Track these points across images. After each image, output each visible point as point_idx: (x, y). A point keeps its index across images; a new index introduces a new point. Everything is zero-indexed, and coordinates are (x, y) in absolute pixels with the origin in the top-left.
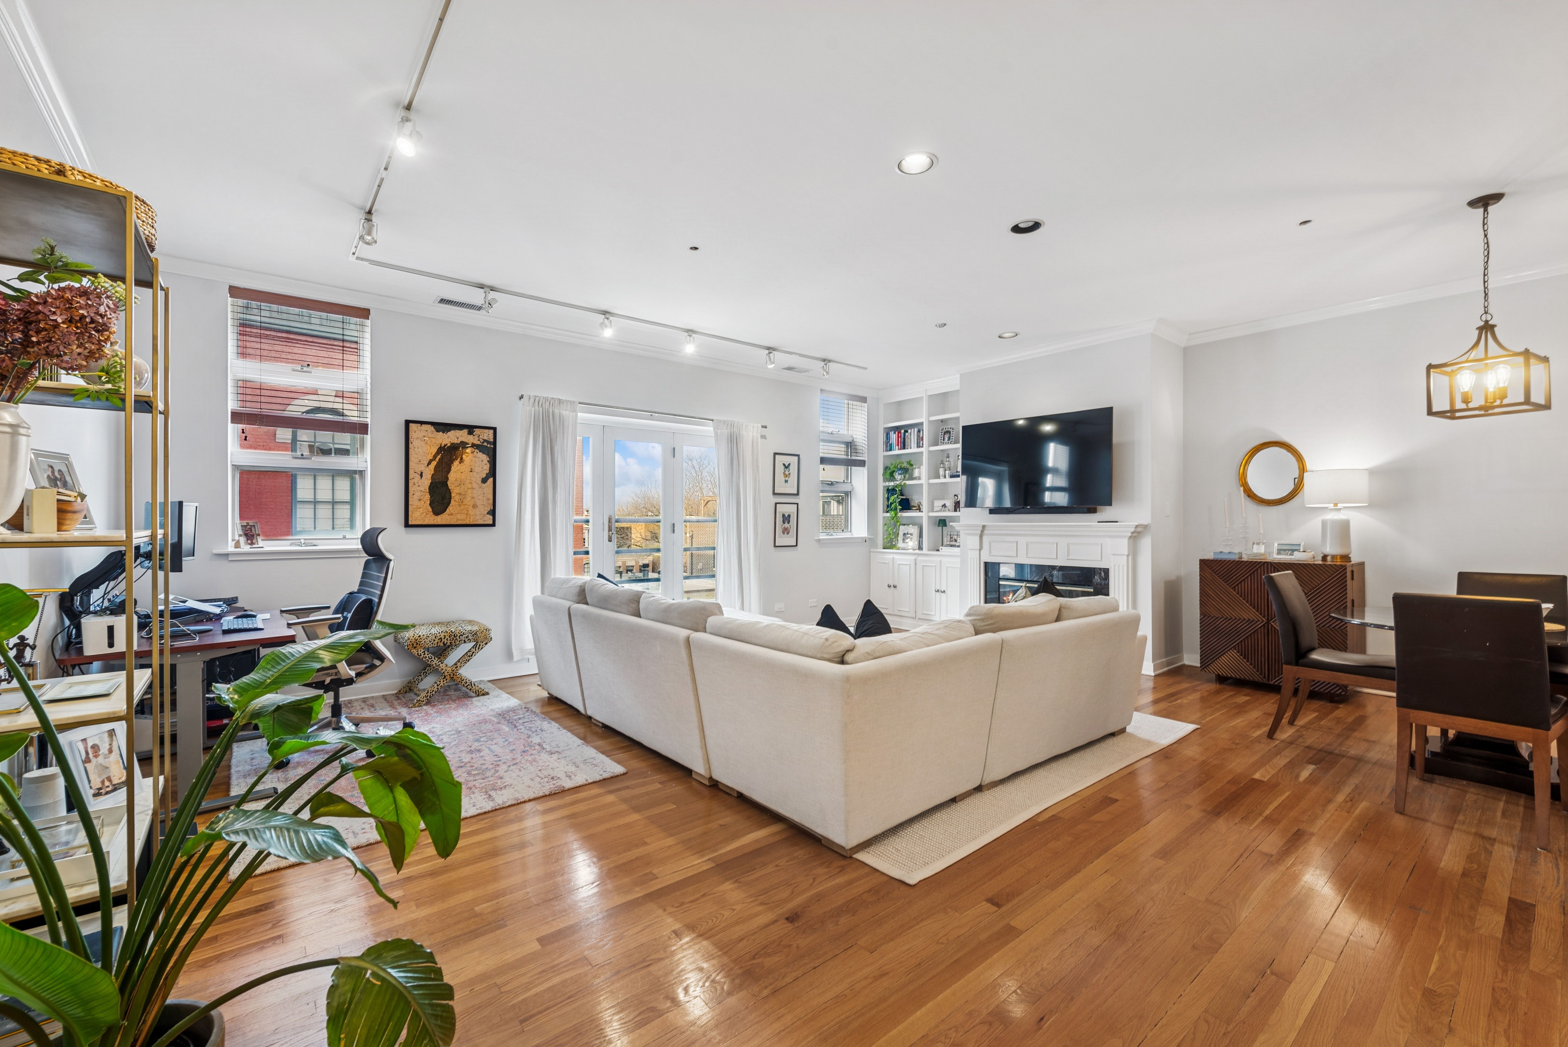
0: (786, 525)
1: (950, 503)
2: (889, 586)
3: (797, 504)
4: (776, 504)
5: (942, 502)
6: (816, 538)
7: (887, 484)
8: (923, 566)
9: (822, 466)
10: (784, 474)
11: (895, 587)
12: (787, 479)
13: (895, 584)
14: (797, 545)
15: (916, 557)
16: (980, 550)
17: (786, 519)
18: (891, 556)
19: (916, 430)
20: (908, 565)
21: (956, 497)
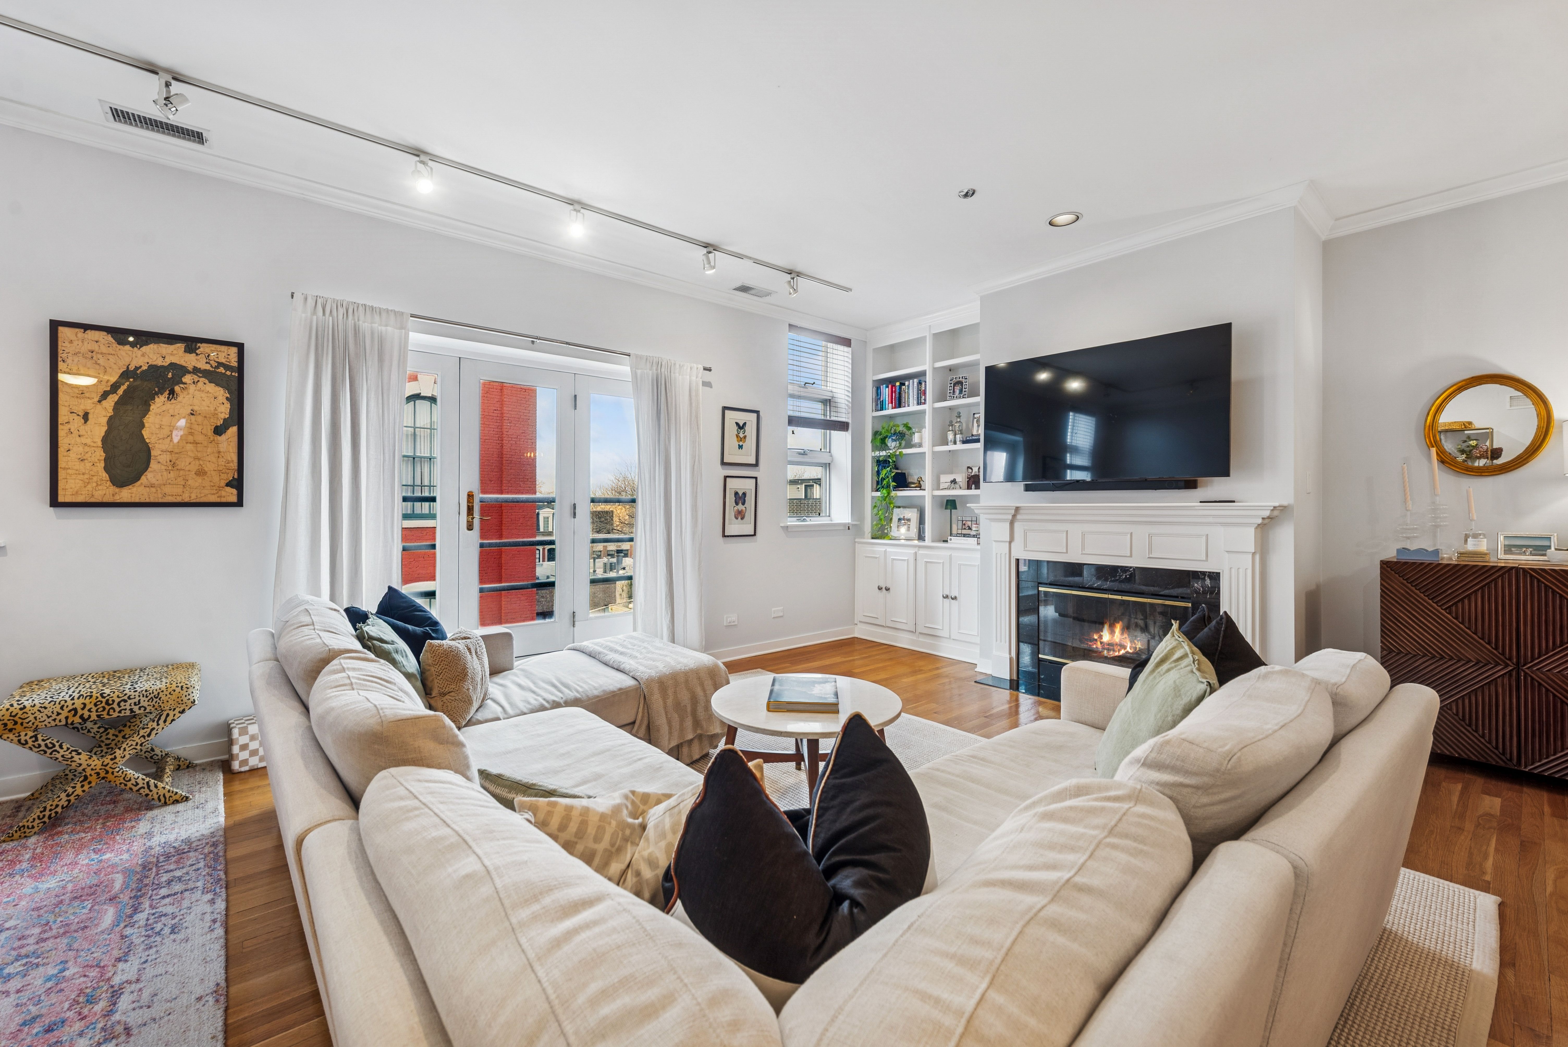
0: (740, 507)
1: (961, 478)
2: (880, 589)
3: (756, 478)
4: (726, 477)
5: (951, 477)
6: (782, 525)
7: (877, 453)
8: (927, 562)
9: (791, 429)
10: (737, 436)
11: (887, 589)
12: (741, 443)
13: (888, 586)
14: (755, 535)
15: (916, 550)
17: (740, 498)
18: (882, 549)
19: (916, 381)
20: (904, 560)
21: (970, 470)
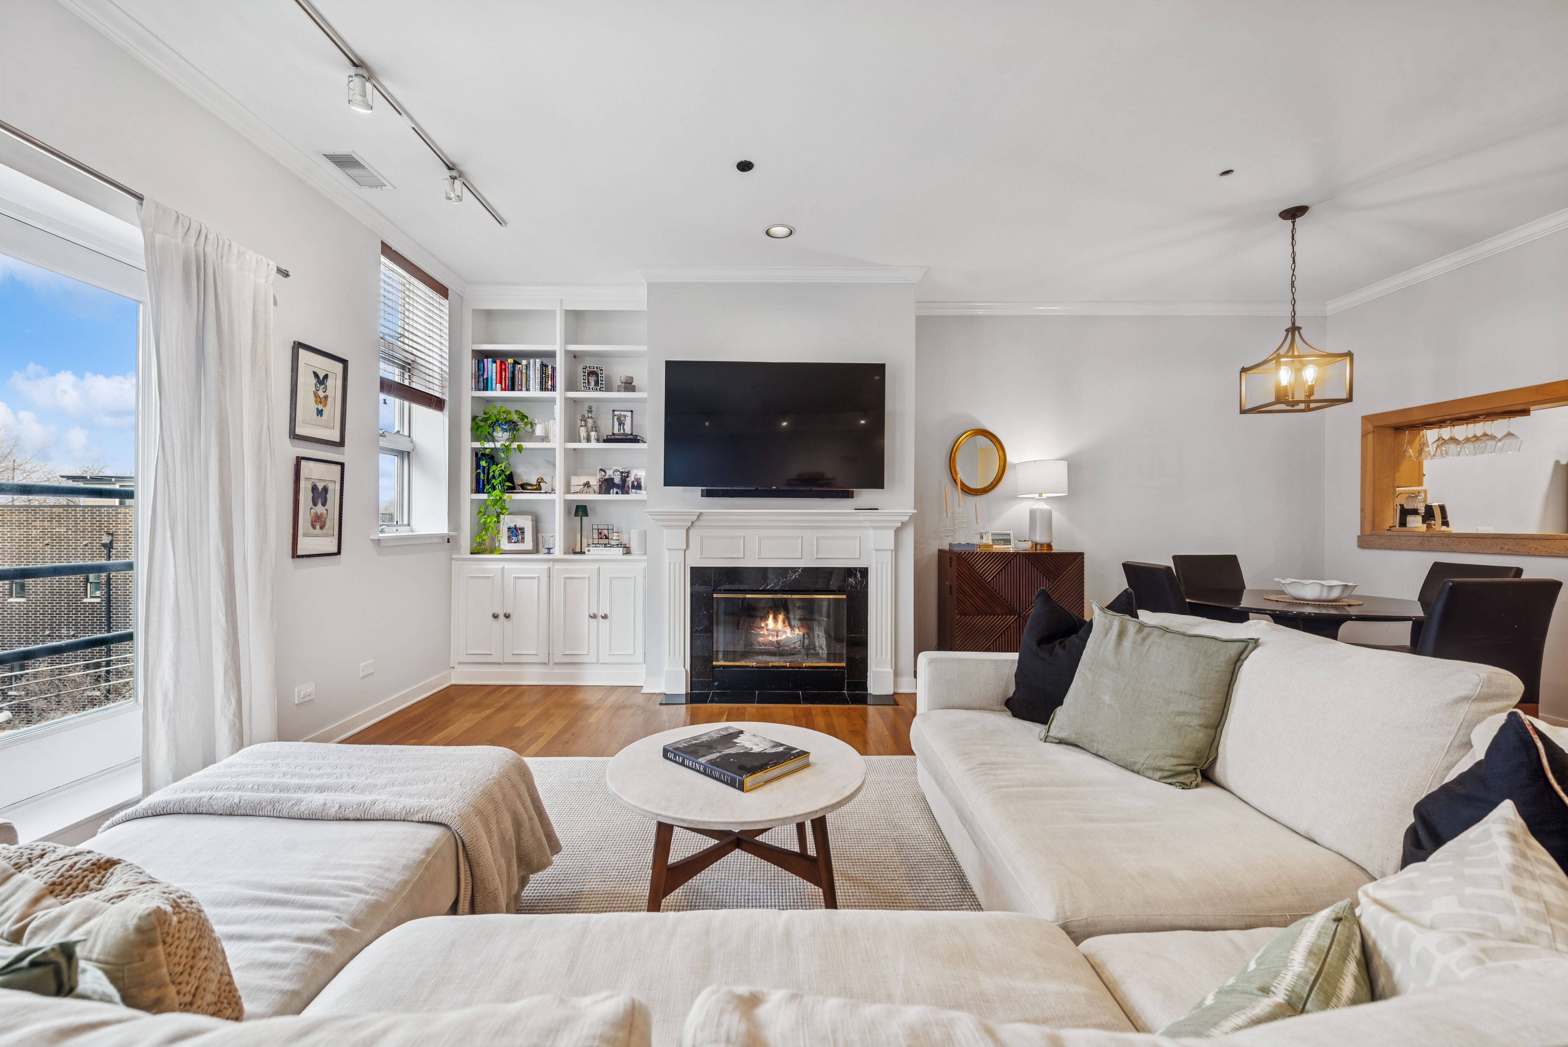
0: (320, 509)
1: (594, 482)
2: (495, 616)
3: (342, 465)
4: (299, 460)
5: (584, 480)
6: (372, 537)
7: (479, 444)
8: (566, 578)
9: (382, 396)
10: (316, 395)
11: (507, 616)
12: (320, 407)
13: (508, 611)
14: (339, 553)
15: (550, 564)
16: (685, 550)
17: (320, 495)
18: (498, 566)
20: (534, 578)
21: (603, 473)
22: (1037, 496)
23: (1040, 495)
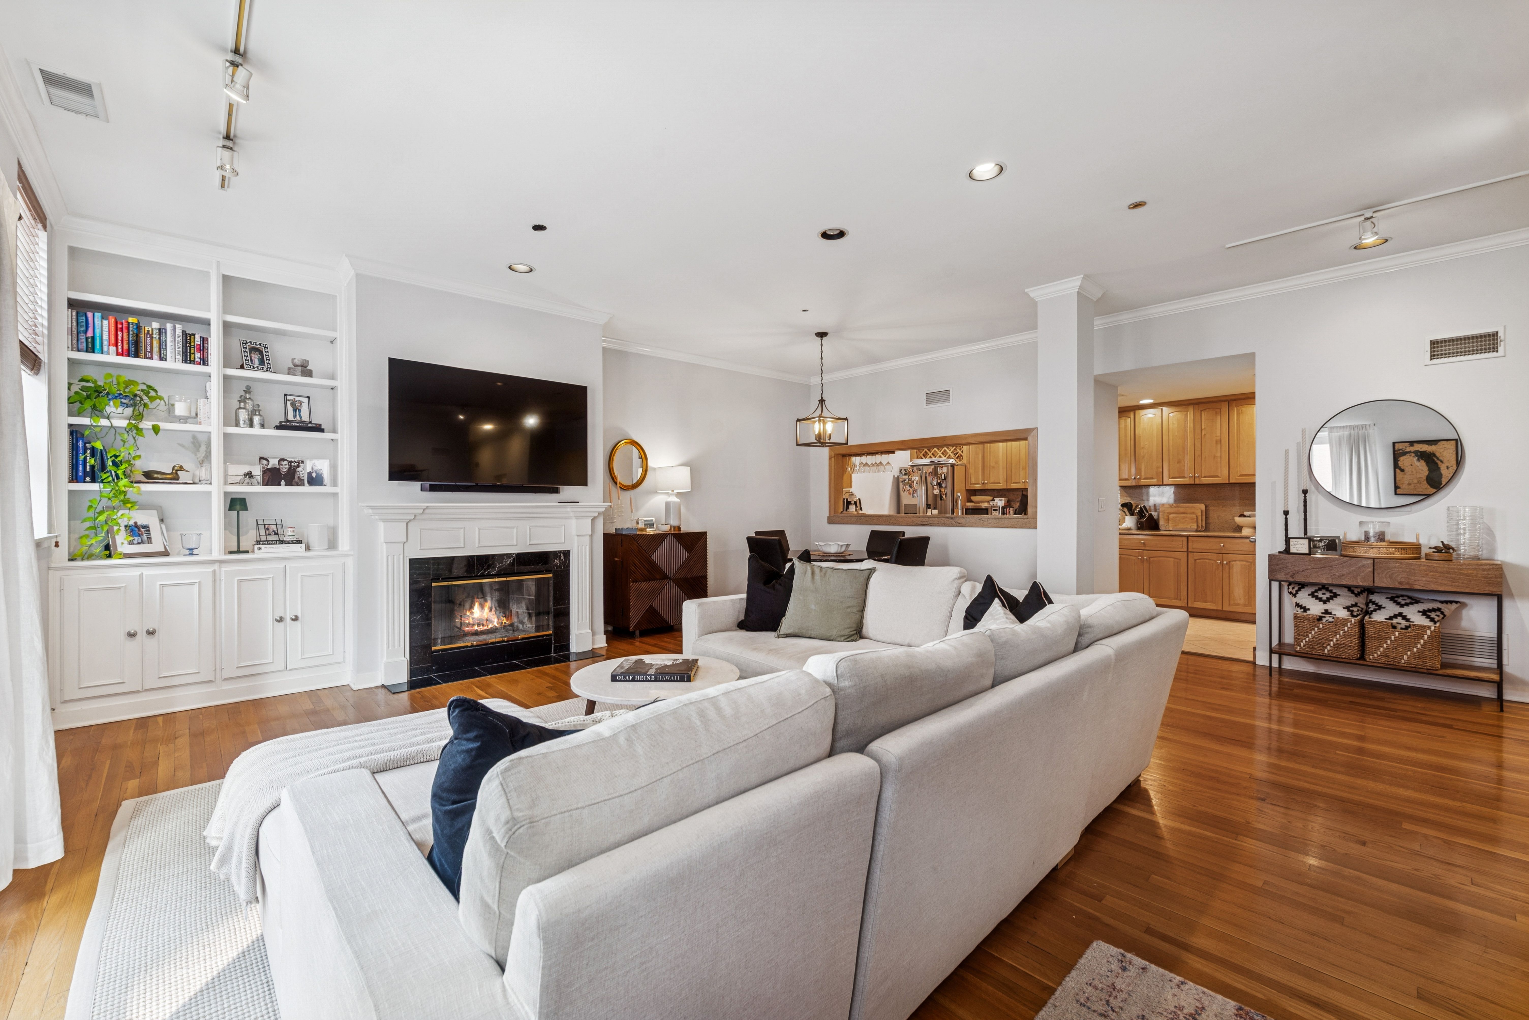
2: (132, 635)
8: (240, 581)
11: (150, 633)
13: (151, 627)
16: (404, 543)
21: (265, 462)
22: (670, 492)
23: (673, 491)
